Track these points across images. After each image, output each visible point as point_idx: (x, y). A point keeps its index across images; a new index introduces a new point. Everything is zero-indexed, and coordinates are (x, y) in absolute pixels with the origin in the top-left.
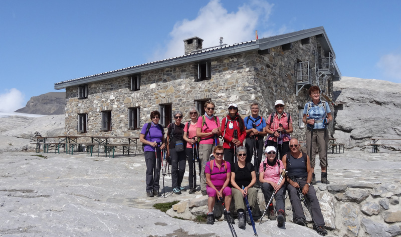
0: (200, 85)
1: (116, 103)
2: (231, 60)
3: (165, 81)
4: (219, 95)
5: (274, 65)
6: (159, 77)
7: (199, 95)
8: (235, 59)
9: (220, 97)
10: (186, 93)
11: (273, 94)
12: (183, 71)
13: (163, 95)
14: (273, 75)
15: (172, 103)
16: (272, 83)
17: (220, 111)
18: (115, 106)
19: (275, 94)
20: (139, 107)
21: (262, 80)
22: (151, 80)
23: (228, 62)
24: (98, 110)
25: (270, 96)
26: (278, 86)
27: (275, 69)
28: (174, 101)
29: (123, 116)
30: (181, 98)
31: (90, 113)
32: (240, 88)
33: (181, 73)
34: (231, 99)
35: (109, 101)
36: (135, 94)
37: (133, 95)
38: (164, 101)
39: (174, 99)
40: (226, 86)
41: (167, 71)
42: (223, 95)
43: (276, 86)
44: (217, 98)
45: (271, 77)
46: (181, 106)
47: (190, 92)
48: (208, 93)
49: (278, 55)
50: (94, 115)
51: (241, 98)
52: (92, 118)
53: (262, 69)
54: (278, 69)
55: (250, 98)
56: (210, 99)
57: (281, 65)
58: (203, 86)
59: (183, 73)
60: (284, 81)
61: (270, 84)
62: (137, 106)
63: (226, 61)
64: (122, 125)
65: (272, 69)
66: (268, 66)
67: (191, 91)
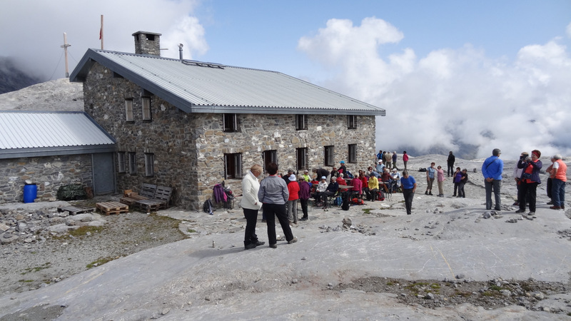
0: (350, 133)
3: (328, 125)
6: (324, 120)
7: (350, 140)
9: (361, 143)
12: (341, 119)
13: (327, 138)
15: (334, 146)
22: (317, 122)
30: (339, 142)
38: (328, 144)
39: (335, 142)
40: (364, 136)
47: (345, 137)
48: (355, 140)
56: (356, 144)
58: (353, 134)
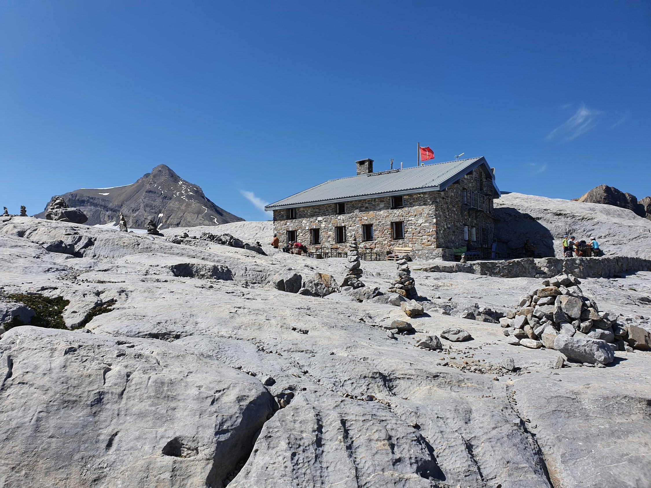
0: (396, 212)
1: (324, 223)
2: (419, 196)
3: (367, 207)
4: (410, 219)
5: (447, 197)
6: (362, 204)
7: (394, 219)
8: (422, 196)
9: (411, 220)
10: (384, 217)
11: (447, 217)
12: (381, 201)
13: (366, 218)
14: (447, 203)
15: (373, 224)
16: (446, 210)
17: (411, 230)
18: (323, 225)
19: (448, 217)
20: (345, 227)
21: (440, 209)
22: (355, 207)
23: (417, 197)
24: (307, 228)
25: (445, 218)
26: (450, 211)
27: (448, 199)
28: (373, 222)
29: (331, 233)
30: (380, 220)
31: (300, 230)
32: (425, 215)
33: (380, 203)
34: (419, 222)
35: (317, 221)
36: (341, 217)
37: (339, 217)
38: (367, 223)
39: (375, 221)
40: (415, 213)
41: (368, 201)
42: (413, 219)
43: (448, 211)
44: (408, 221)
45: (445, 206)
46: (380, 226)
47: (387, 216)
48: (402, 218)
49: (450, 189)
50: (303, 232)
51: (426, 222)
52: (302, 234)
53: (440, 201)
54: (449, 199)
55: (433, 221)
56: (404, 221)
57: (452, 196)
58: (398, 213)
59: (382, 203)
60: (454, 206)
61: (445, 210)
62: (343, 225)
63: (415, 196)
64: (330, 239)
65: (446, 199)
66: (443, 198)
67: (389, 216)
